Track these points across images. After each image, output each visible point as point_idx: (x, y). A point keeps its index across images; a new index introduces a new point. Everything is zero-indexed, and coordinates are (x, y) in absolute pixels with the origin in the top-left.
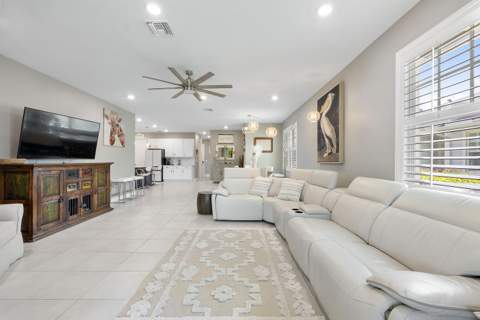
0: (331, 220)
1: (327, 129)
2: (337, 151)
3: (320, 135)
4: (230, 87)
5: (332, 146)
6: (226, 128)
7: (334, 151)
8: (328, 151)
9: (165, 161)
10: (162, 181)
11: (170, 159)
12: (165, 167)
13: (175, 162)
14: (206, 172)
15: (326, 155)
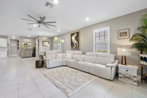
0: (84, 61)
1: (75, 41)
2: (79, 46)
3: (72, 43)
4: (56, 26)
5: (77, 45)
6: (29, 36)
7: (77, 46)
8: (75, 47)
15: (74, 47)
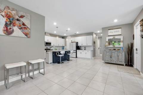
9: (78, 48)
10: (76, 57)
11: (80, 46)
12: (78, 50)
13: (83, 48)
14: (100, 54)
